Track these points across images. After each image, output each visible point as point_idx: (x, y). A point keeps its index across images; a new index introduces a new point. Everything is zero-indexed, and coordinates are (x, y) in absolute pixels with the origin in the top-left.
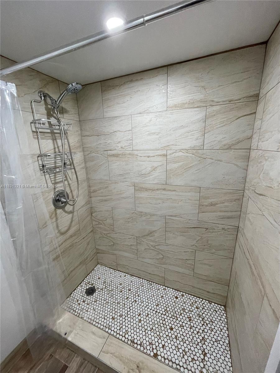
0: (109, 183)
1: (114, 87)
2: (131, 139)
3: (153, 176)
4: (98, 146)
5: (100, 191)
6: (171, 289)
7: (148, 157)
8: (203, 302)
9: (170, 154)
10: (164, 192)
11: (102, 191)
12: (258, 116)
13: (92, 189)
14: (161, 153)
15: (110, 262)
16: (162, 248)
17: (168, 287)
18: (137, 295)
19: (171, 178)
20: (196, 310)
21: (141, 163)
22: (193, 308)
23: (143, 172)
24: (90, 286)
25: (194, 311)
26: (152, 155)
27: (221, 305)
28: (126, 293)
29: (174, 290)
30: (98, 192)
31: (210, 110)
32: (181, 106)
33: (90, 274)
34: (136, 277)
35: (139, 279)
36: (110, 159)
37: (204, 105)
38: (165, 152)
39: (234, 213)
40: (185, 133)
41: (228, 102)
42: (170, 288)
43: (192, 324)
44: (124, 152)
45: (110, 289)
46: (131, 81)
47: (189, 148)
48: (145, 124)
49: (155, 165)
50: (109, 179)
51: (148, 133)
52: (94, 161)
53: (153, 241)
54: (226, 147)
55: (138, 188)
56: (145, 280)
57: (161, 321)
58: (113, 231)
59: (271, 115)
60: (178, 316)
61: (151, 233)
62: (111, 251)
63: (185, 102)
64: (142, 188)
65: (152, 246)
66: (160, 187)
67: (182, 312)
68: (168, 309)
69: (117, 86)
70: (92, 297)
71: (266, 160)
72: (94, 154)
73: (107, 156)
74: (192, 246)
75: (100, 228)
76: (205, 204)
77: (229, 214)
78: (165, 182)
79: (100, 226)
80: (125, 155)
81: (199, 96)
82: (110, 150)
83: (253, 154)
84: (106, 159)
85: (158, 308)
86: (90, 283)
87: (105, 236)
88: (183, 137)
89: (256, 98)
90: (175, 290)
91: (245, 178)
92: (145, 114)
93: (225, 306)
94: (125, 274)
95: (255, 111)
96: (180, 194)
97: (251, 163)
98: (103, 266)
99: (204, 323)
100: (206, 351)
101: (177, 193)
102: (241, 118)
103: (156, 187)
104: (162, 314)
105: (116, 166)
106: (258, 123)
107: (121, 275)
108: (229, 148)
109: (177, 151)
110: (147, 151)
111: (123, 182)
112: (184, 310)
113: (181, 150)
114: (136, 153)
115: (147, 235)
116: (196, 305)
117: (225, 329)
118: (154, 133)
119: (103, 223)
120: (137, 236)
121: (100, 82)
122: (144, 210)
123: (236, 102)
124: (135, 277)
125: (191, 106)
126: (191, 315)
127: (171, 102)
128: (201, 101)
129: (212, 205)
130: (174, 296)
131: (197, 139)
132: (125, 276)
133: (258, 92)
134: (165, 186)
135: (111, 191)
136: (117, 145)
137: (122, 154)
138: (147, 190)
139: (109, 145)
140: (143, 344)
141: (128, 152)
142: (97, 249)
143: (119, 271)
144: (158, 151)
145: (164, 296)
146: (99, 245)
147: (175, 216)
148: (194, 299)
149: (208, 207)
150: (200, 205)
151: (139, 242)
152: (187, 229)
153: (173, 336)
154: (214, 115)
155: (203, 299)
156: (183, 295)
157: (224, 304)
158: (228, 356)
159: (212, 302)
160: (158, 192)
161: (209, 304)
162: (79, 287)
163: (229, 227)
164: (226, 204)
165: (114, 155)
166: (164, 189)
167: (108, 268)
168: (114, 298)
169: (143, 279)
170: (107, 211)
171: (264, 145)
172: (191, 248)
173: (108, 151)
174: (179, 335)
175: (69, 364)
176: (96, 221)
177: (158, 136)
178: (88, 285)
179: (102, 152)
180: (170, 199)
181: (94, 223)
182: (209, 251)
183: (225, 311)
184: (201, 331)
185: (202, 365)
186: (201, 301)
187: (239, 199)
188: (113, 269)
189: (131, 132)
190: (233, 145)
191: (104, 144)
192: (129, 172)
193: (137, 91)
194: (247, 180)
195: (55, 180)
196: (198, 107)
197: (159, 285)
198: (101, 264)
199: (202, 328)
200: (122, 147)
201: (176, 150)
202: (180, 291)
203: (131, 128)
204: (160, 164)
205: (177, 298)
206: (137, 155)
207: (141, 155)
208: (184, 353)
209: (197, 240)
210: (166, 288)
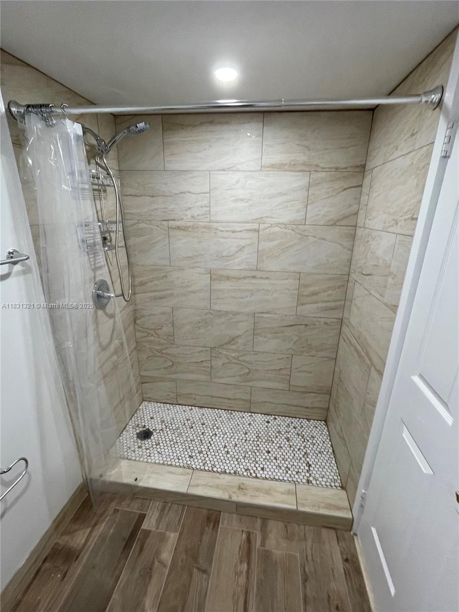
0: (169, 270)
1: (183, 126)
2: (209, 205)
3: (239, 259)
4: (152, 213)
5: (153, 283)
6: (260, 415)
7: (233, 232)
8: (300, 422)
9: (264, 229)
10: (254, 281)
11: (155, 282)
12: (365, 190)
13: (138, 280)
14: (251, 228)
15: (165, 394)
16: (247, 358)
17: (255, 413)
18: (215, 428)
19: (263, 261)
20: (294, 430)
21: (222, 240)
22: (290, 429)
23: (225, 254)
24: (141, 429)
25: (292, 431)
26: (238, 229)
27: (321, 421)
28: (199, 429)
29: (263, 415)
30: (149, 284)
31: (315, 176)
32: (279, 167)
33: (135, 415)
34: (208, 408)
35: (213, 410)
36: (172, 233)
37: (308, 169)
38: (256, 226)
39: (338, 303)
40: (283, 203)
41: (333, 170)
42: (258, 413)
43: (291, 444)
44: (196, 224)
45: (174, 428)
46: (212, 123)
47: (288, 223)
48: (230, 186)
49: (243, 243)
50: (168, 264)
51: (233, 198)
52: (143, 236)
53: (235, 351)
54: (330, 223)
55: (215, 276)
56: (221, 409)
57: (254, 448)
58: (172, 344)
59: (377, 194)
60: (273, 439)
61: (233, 339)
62: (168, 376)
63: (284, 162)
64: (221, 276)
65: (234, 358)
66: (249, 274)
67: (277, 435)
68: (260, 435)
69: (189, 126)
70: (149, 440)
71: (373, 239)
72: (143, 225)
73: (167, 229)
74: (288, 350)
75: (150, 342)
76: (305, 293)
77: (333, 304)
78: (255, 267)
79: (149, 338)
80: (198, 228)
81: (302, 158)
82: (174, 220)
83: (360, 232)
84: (165, 234)
85: (247, 436)
86: (140, 426)
87: (159, 354)
88: (280, 207)
89: (362, 169)
90: (265, 414)
91: (350, 260)
92: (231, 172)
93: (325, 421)
94: (190, 407)
95: (361, 183)
96: (275, 282)
97: (357, 243)
98: (152, 403)
99: (304, 439)
100: (310, 463)
101: (271, 282)
102: (348, 190)
103: (243, 274)
104: (253, 441)
105: (182, 245)
106: (364, 198)
107: (184, 409)
108: (334, 224)
109: (273, 226)
110: (231, 224)
111: (193, 268)
112: (279, 432)
113: (278, 224)
114: (215, 225)
115: (227, 344)
116: (293, 425)
117: (328, 440)
118: (242, 200)
119: (156, 333)
120: (212, 346)
121: (161, 116)
122: (224, 307)
123: (342, 170)
124: (206, 409)
125: (293, 169)
126: (289, 436)
127: (267, 160)
128: (304, 164)
129: (314, 294)
130: (264, 421)
131: (298, 211)
132: (192, 409)
133: (364, 163)
134: (256, 273)
135: (172, 282)
136: (186, 213)
137: (193, 226)
138: (228, 278)
139: (171, 212)
140: (237, 472)
141: (202, 224)
142: (142, 377)
143: (179, 405)
144: (248, 224)
145: (252, 423)
146: (145, 370)
147: (268, 313)
148: (289, 420)
149: (309, 298)
150: (299, 296)
151: (214, 355)
152: (282, 329)
153: (272, 458)
154: (319, 183)
155: (300, 418)
156: (275, 419)
157: (324, 419)
158: (334, 462)
159: (310, 419)
160: (245, 281)
161: (307, 422)
162: (124, 433)
163: (333, 320)
164: (330, 292)
165: (178, 228)
166: (254, 277)
167: (162, 404)
168: (184, 437)
169: (218, 409)
170: (164, 313)
171: (371, 224)
172: (287, 352)
173: (170, 222)
174: (278, 456)
175: (147, 511)
176: (142, 332)
177: (247, 204)
178: (137, 428)
179: (158, 223)
180: (261, 290)
181: (139, 334)
182: (308, 355)
183: (327, 425)
184: (302, 448)
185: (308, 475)
186: (298, 421)
187: (343, 286)
188: (170, 404)
189: (209, 195)
190: (339, 220)
191: (163, 210)
192: (203, 253)
193: (220, 138)
194: (353, 262)
195: (95, 264)
196: (300, 171)
197: (242, 413)
198: (148, 399)
199: (303, 445)
200: (192, 217)
201: (272, 224)
202: (271, 415)
203: (208, 190)
204: (249, 242)
205: (268, 422)
206: (217, 229)
207: (223, 229)
208: (287, 469)
209: (294, 341)
210: (253, 414)
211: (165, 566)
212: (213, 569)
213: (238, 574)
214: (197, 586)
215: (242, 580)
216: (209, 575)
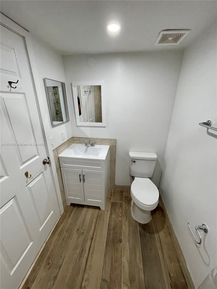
211: (124, 283)
212: (100, 281)
213: (88, 280)
214: (107, 273)
215: (86, 276)
216: (102, 279)
